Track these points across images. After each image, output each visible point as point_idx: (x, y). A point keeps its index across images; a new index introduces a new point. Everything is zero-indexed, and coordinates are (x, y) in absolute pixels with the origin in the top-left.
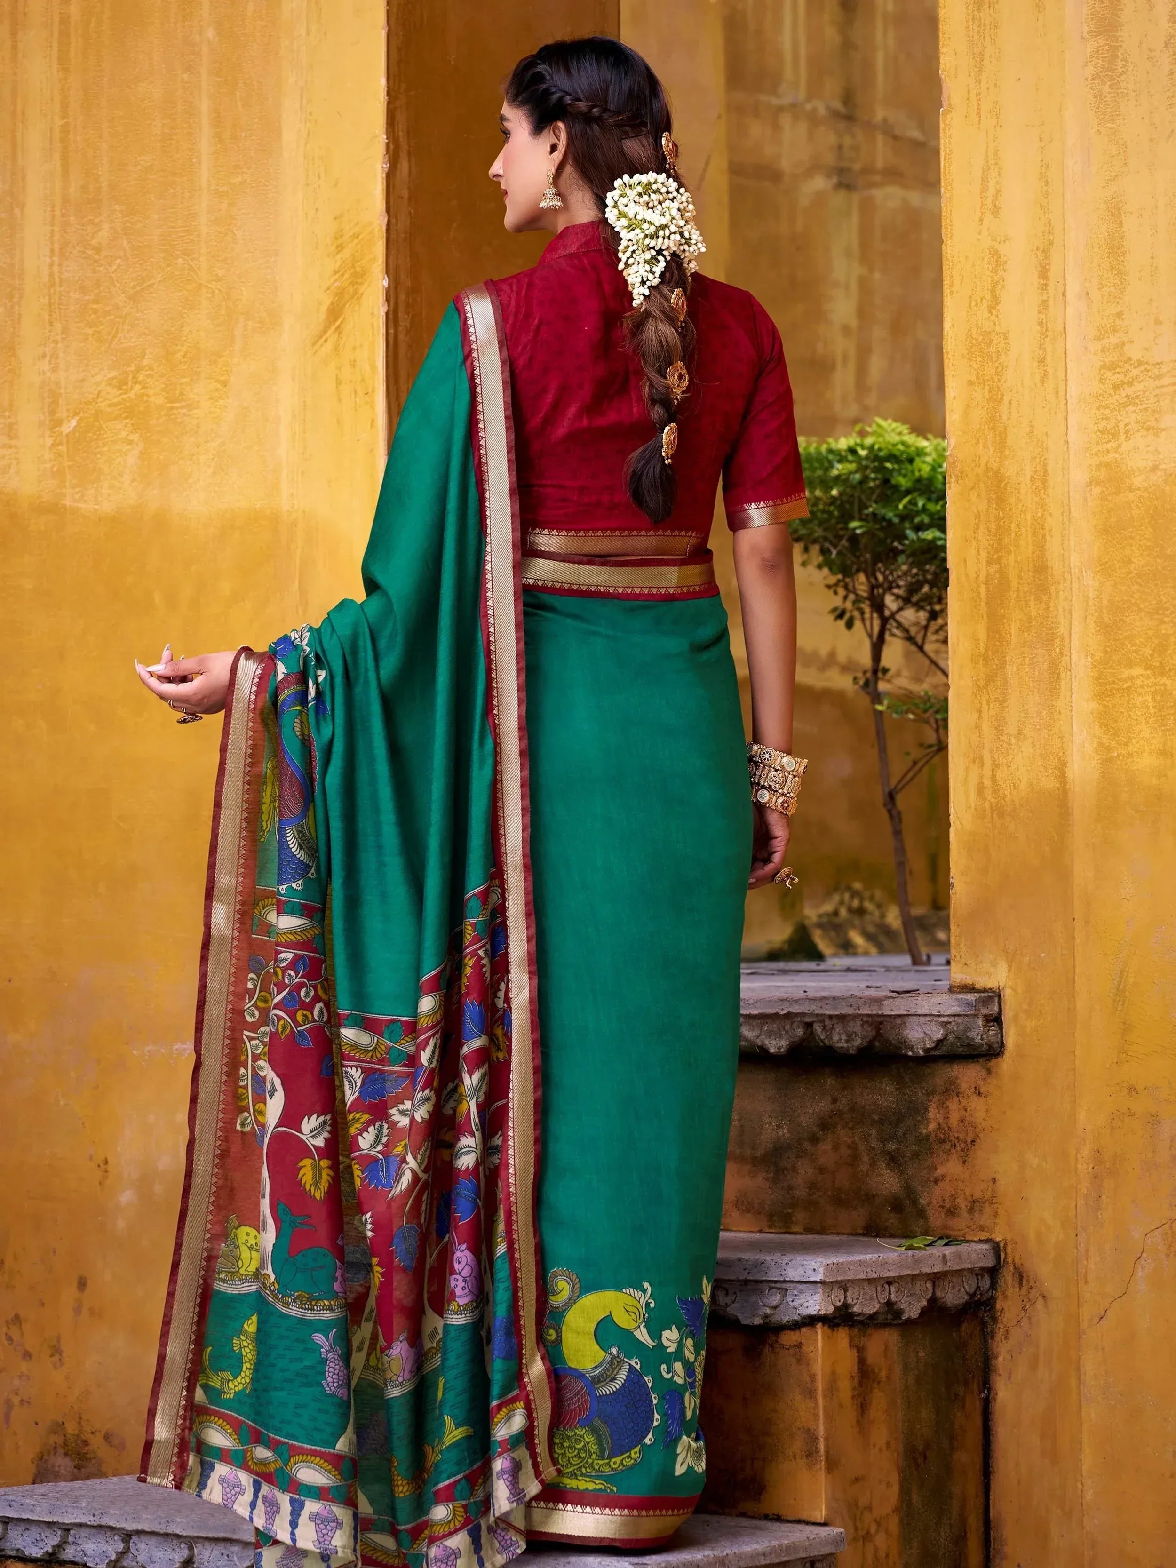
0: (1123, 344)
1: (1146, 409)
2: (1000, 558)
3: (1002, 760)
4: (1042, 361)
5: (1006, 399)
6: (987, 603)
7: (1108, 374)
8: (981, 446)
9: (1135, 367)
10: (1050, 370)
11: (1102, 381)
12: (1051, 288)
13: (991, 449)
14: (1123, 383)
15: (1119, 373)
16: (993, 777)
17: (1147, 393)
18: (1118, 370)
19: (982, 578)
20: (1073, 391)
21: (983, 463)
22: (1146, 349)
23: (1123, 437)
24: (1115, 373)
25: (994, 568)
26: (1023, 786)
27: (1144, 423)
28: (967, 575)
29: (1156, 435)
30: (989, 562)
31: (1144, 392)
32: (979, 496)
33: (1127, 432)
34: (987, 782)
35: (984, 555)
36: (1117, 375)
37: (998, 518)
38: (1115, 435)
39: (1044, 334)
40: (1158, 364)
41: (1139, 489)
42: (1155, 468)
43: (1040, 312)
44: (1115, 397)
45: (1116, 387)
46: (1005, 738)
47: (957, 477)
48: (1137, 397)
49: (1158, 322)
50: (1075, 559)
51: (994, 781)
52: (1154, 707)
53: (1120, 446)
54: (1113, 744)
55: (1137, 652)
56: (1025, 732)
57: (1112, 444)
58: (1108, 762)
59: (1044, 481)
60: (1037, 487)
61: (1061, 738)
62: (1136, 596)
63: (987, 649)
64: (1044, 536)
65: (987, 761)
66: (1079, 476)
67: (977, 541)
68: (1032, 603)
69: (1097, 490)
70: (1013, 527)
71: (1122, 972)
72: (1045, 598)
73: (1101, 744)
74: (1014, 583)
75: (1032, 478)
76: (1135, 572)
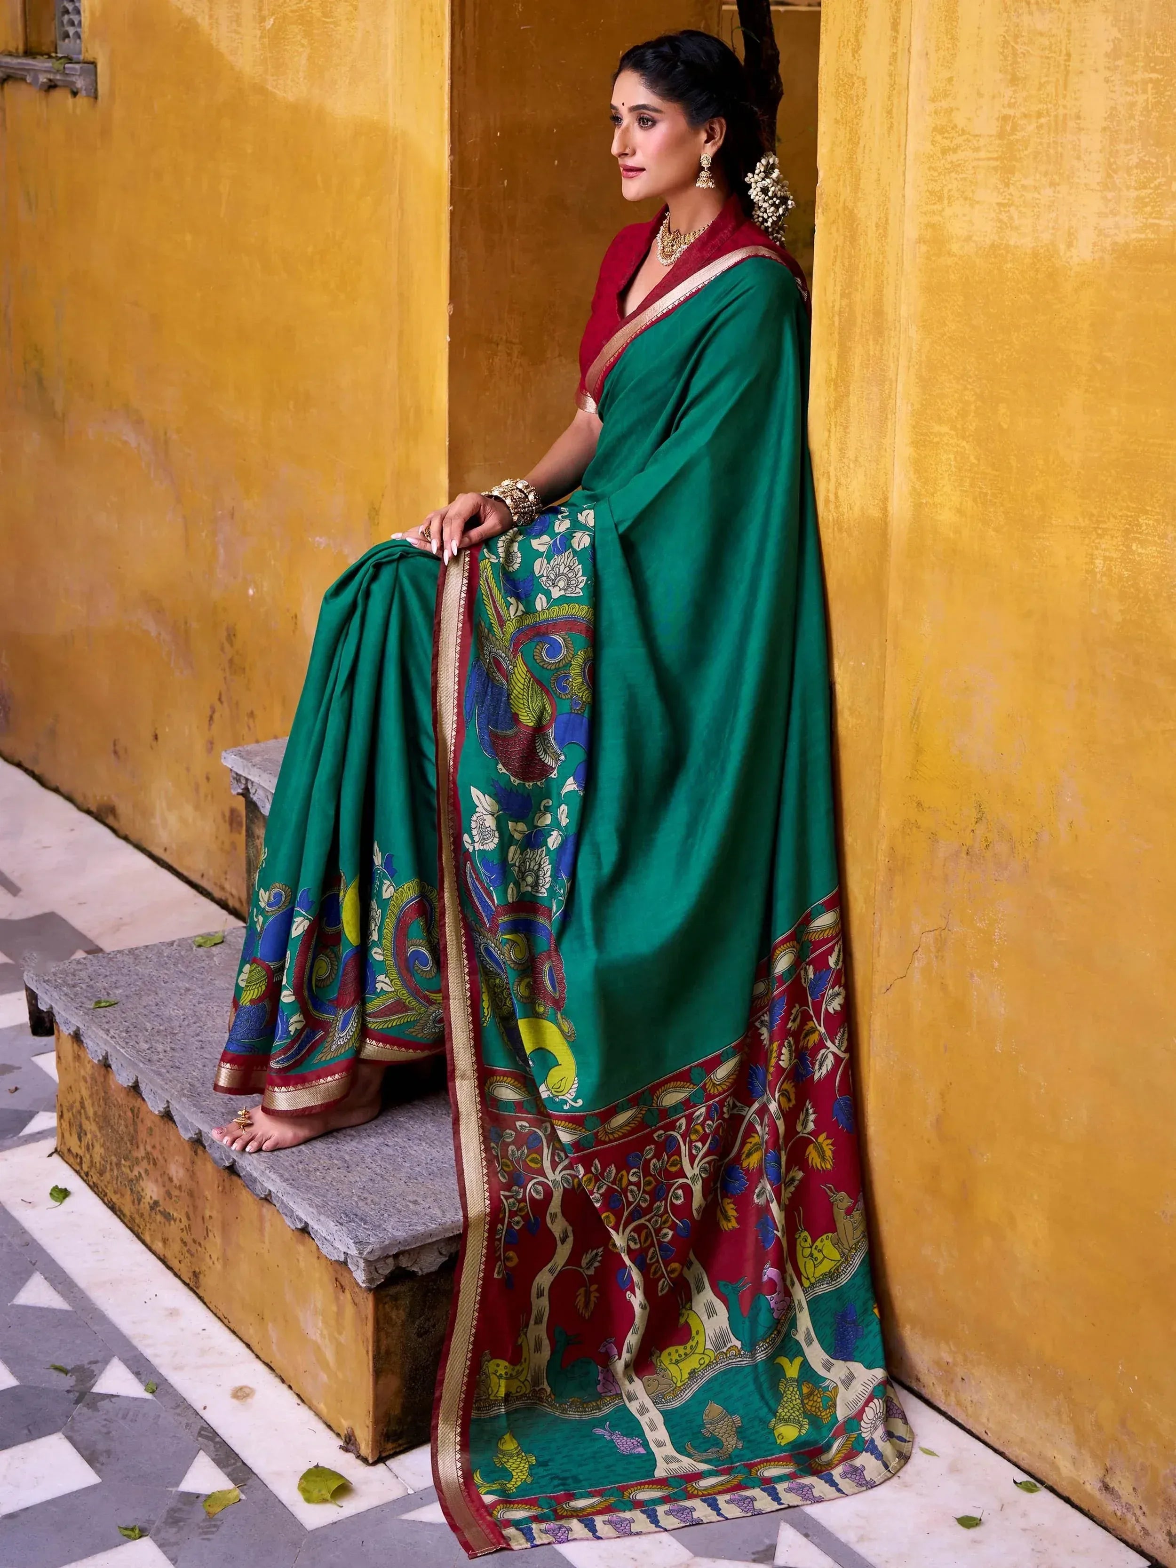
0: (952, 110)
1: (965, 179)
2: (850, 293)
3: (843, 481)
4: (889, 112)
5: (861, 145)
6: (839, 333)
7: (939, 138)
8: (841, 183)
9: (959, 135)
10: (896, 124)
11: (933, 143)
12: (900, 41)
13: (848, 188)
14: (949, 149)
15: (947, 138)
16: (836, 494)
17: (967, 164)
18: (946, 135)
19: (837, 308)
20: (911, 147)
21: (842, 201)
22: (969, 119)
23: (946, 202)
24: (944, 138)
25: (845, 302)
26: (856, 509)
27: (963, 192)
28: (826, 303)
29: (972, 206)
30: (843, 295)
31: (965, 161)
32: (838, 230)
33: (949, 198)
34: (832, 497)
35: (838, 288)
36: (945, 140)
37: (851, 256)
38: (940, 199)
39: (892, 86)
40: (977, 136)
41: (956, 256)
42: (968, 239)
43: (890, 64)
44: (943, 161)
45: (944, 152)
46: (845, 460)
47: (823, 208)
48: (959, 165)
49: (980, 95)
50: (904, 311)
51: (837, 497)
52: (955, 467)
53: (943, 209)
54: (923, 492)
55: (945, 411)
56: (861, 459)
57: (938, 207)
58: (918, 507)
59: (885, 229)
60: (880, 234)
61: (886, 474)
62: (947, 358)
63: (837, 376)
64: (882, 281)
65: (833, 480)
66: (911, 231)
67: (835, 273)
68: (871, 342)
69: (924, 248)
70: (861, 266)
71: (918, 699)
72: (880, 341)
73: (914, 489)
74: (859, 321)
75: (877, 224)
76: (948, 335)
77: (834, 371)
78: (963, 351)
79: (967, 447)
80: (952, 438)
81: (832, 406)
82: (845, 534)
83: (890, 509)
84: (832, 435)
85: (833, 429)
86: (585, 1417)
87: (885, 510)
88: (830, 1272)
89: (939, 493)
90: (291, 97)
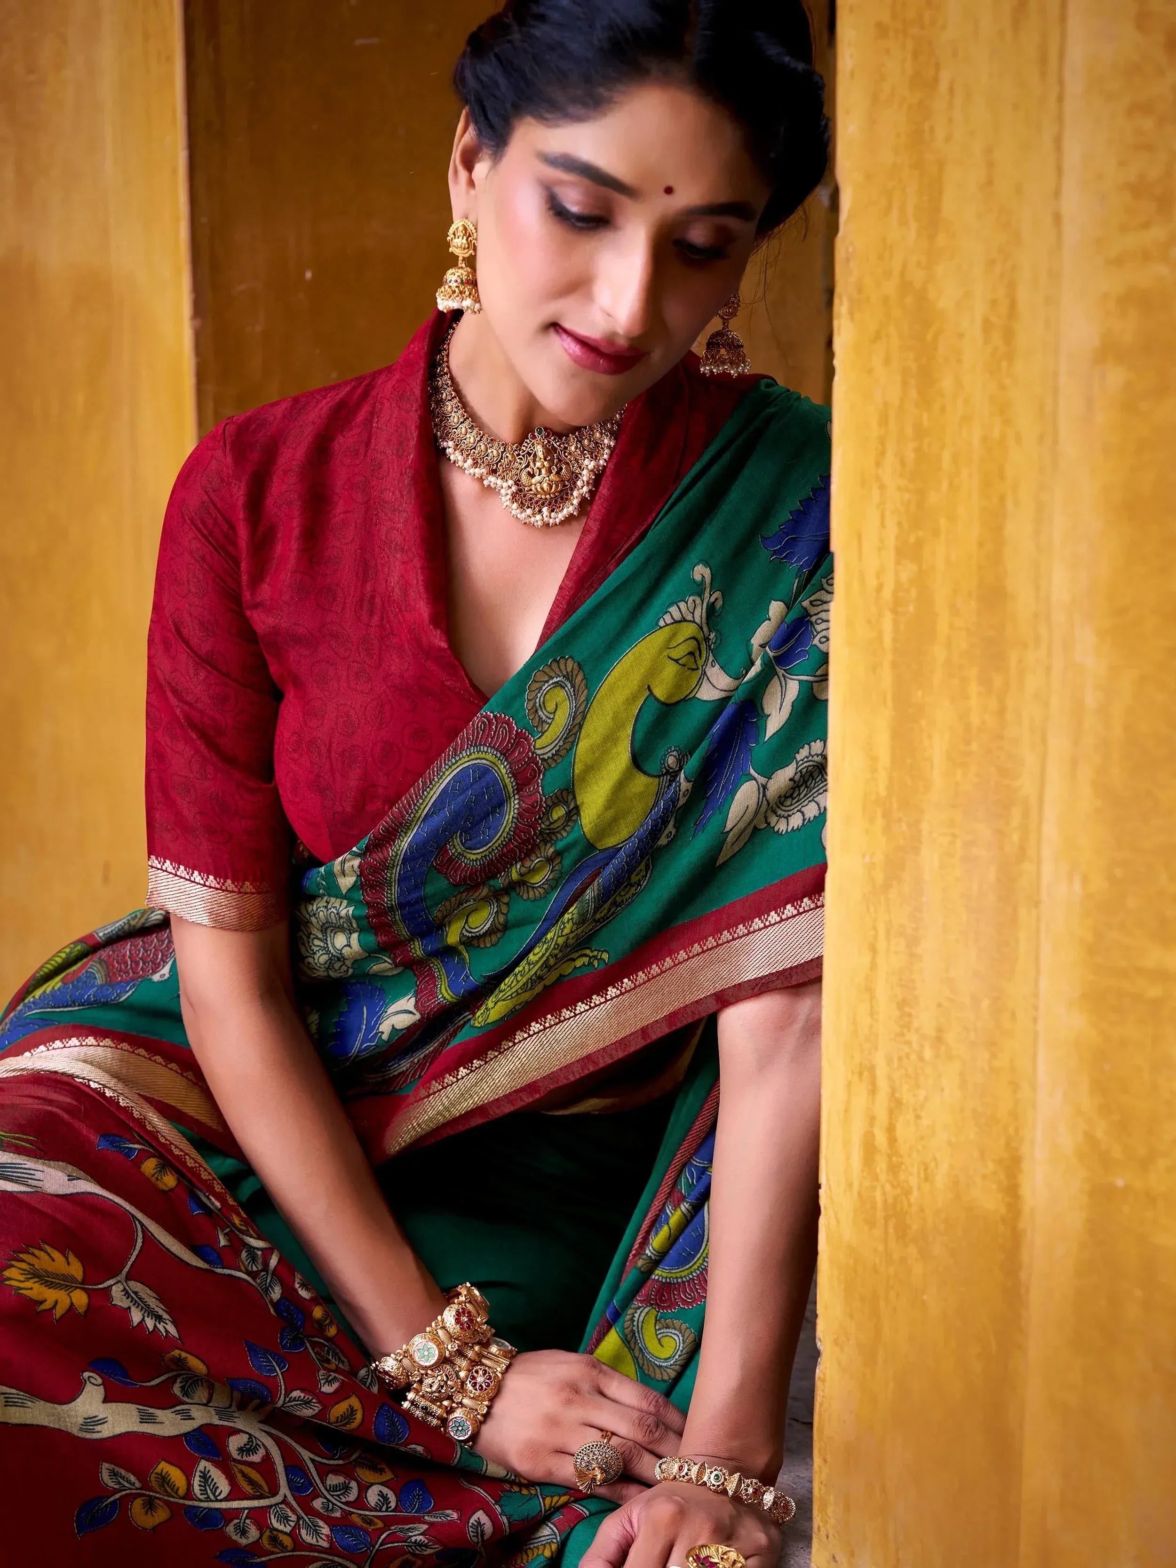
2: (919, 544)
3: (905, 1095)
5: (943, 87)
6: (894, 665)
8: (894, 214)
11: (1142, 20)
13: (913, 227)
16: (891, 1129)
19: (887, 593)
21: (897, 268)
25: (908, 570)
26: (941, 1180)
30: (900, 553)
32: (887, 361)
34: (881, 1139)
37: (920, 433)
46: (913, 1037)
47: (851, 301)
50: (1058, 583)
51: (892, 1140)
54: (1117, 1153)
56: (950, 1038)
58: (1103, 1196)
61: (1015, 1086)
63: (892, 787)
64: (1002, 499)
65: (883, 1084)
67: (882, 487)
68: (973, 688)
70: (946, 457)
72: (999, 681)
73: (1089, 1137)
74: (942, 626)
77: (882, 778)
81: (879, 876)
82: (912, 1250)
83: (1025, 1191)
85: (882, 945)
87: (1013, 1191)
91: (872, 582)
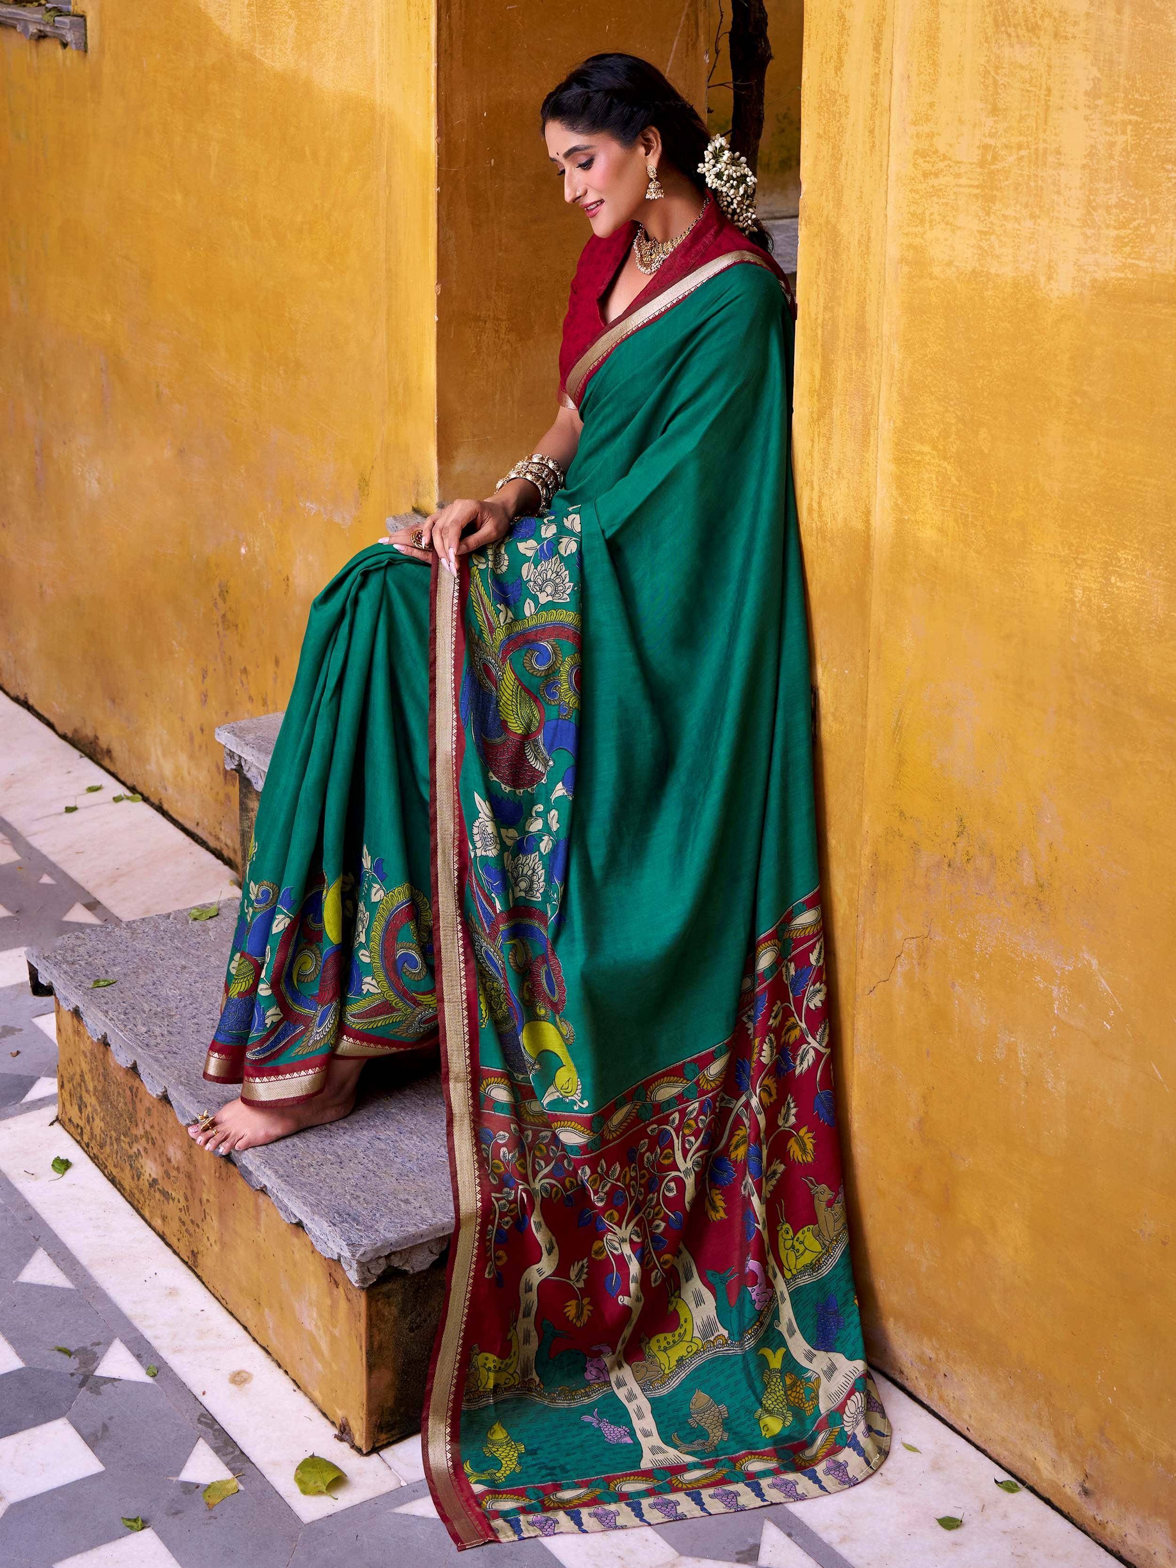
0: (933, 135)
1: (947, 204)
2: (833, 307)
3: (826, 491)
4: (872, 132)
5: (844, 162)
6: (822, 345)
7: (920, 161)
8: (824, 197)
9: (941, 160)
10: (877, 143)
11: (915, 165)
12: (882, 62)
13: (832, 203)
14: (931, 173)
15: (928, 162)
16: (819, 503)
17: (948, 189)
18: (928, 159)
19: (819, 321)
20: (893, 168)
21: (825, 216)
22: (951, 145)
23: (927, 225)
24: (925, 161)
25: (828, 315)
26: (840, 518)
27: (945, 217)
28: (809, 314)
29: (953, 231)
30: (825, 308)
31: (947, 187)
32: (820, 245)
33: (931, 222)
34: (815, 506)
35: (822, 301)
36: (926, 164)
37: (833, 270)
38: (922, 222)
39: (875, 105)
40: (958, 162)
41: (937, 279)
42: (950, 263)
43: (872, 84)
44: (925, 185)
45: (926, 175)
46: (828, 471)
47: (806, 221)
48: (941, 190)
49: (961, 122)
50: (886, 328)
51: (820, 507)
52: (938, 487)
53: (925, 232)
54: (905, 508)
55: (927, 431)
56: (843, 471)
57: (919, 229)
58: (900, 522)
59: (868, 247)
60: (862, 251)
61: (868, 488)
62: (929, 379)
63: (820, 386)
64: (865, 298)
65: (816, 488)
66: (893, 251)
67: (818, 285)
68: (854, 357)
69: (906, 269)
70: (844, 281)
71: (901, 711)
72: (863, 356)
73: (896, 504)
74: (842, 334)
75: (859, 240)
76: (930, 356)
77: (817, 382)
78: (944, 374)
79: (949, 468)
80: (933, 458)
81: (815, 416)
82: (828, 544)
83: (872, 522)
84: (816, 445)
85: (816, 439)
86: (574, 1405)
87: (868, 522)
88: (811, 1264)
89: (920, 511)
90: (278, 66)
91: (813, 316)
